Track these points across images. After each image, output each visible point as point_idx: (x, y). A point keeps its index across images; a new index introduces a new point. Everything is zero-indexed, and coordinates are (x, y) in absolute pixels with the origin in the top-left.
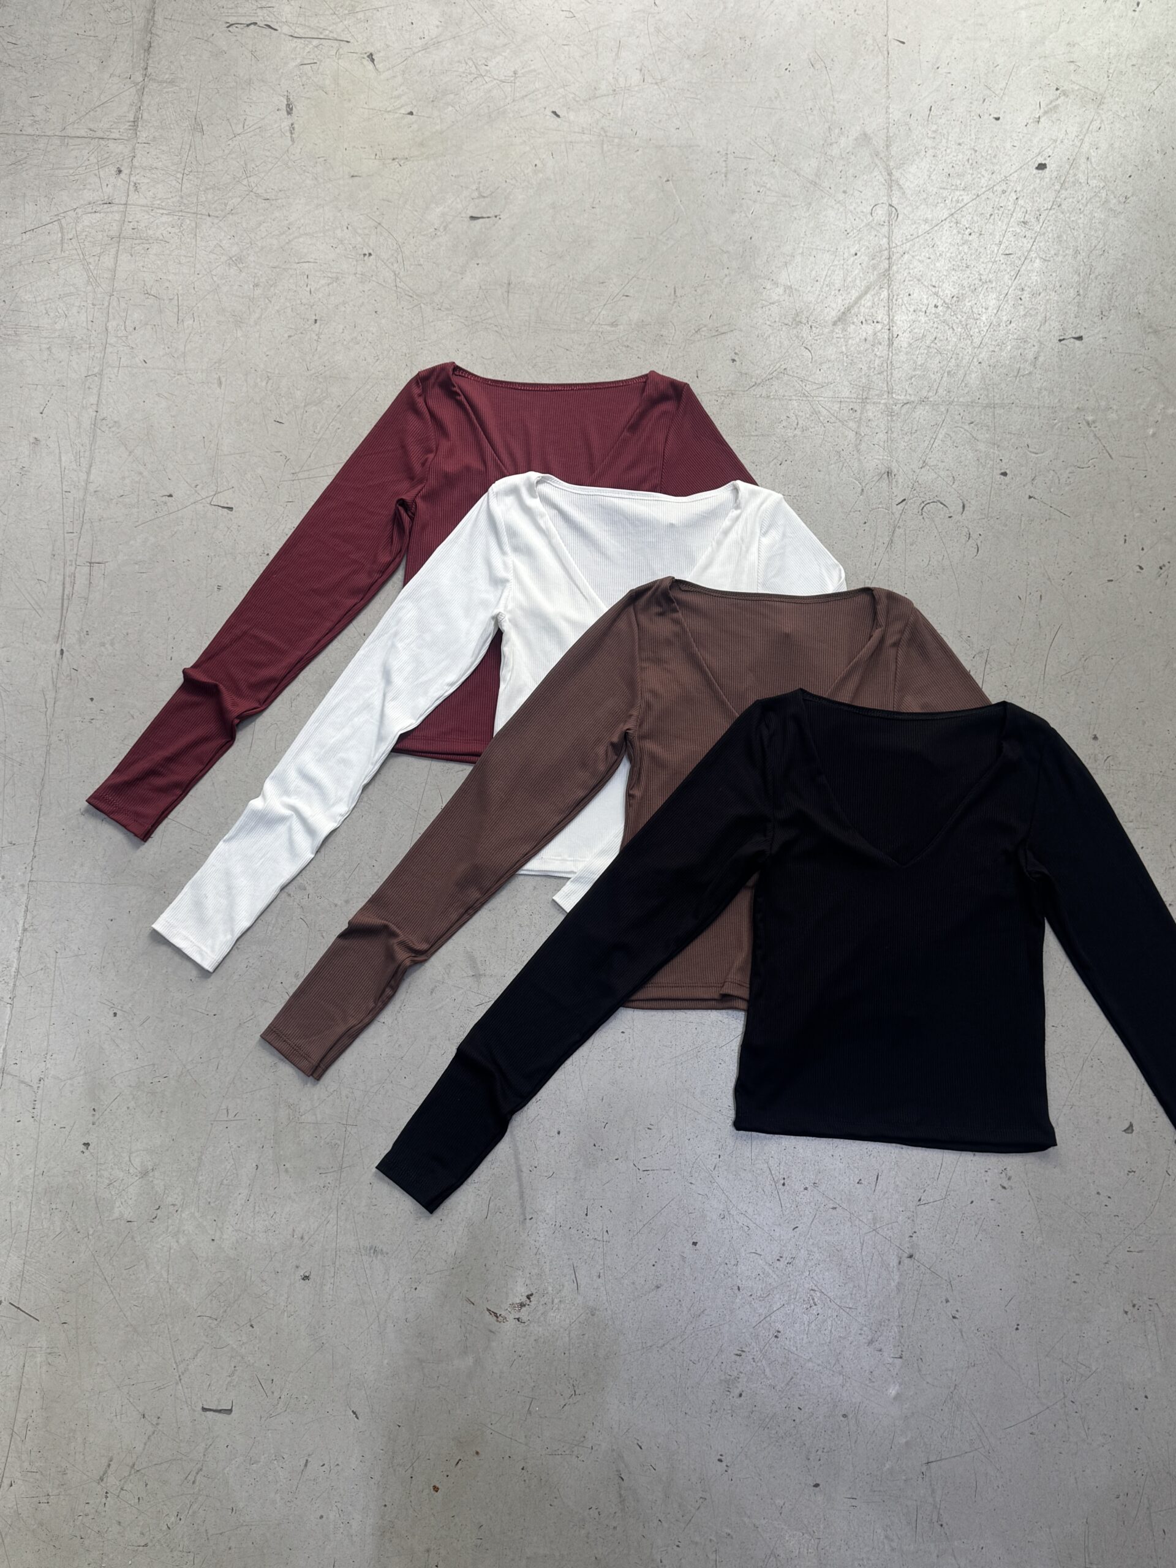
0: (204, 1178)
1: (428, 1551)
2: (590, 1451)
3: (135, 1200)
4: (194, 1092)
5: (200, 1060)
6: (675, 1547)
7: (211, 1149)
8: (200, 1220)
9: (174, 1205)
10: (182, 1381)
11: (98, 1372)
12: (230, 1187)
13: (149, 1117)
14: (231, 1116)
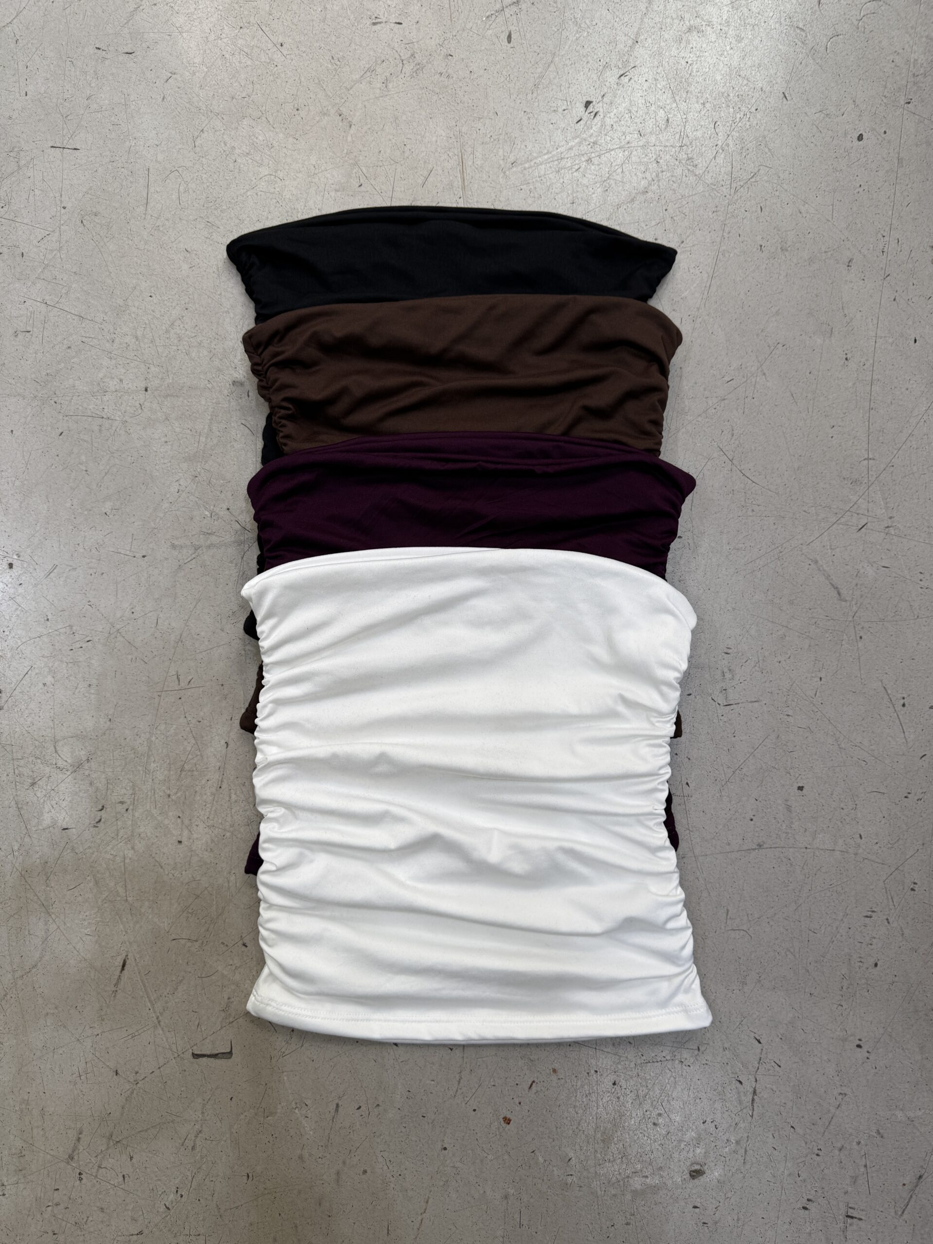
0: (158, 764)
1: (506, 1197)
2: (696, 1052)
3: (70, 802)
4: (130, 657)
5: (132, 616)
6: (814, 1156)
7: (162, 727)
8: (159, 818)
9: (122, 803)
10: (161, 1023)
11: (48, 1024)
12: (195, 773)
13: (74, 694)
14: (183, 684)
